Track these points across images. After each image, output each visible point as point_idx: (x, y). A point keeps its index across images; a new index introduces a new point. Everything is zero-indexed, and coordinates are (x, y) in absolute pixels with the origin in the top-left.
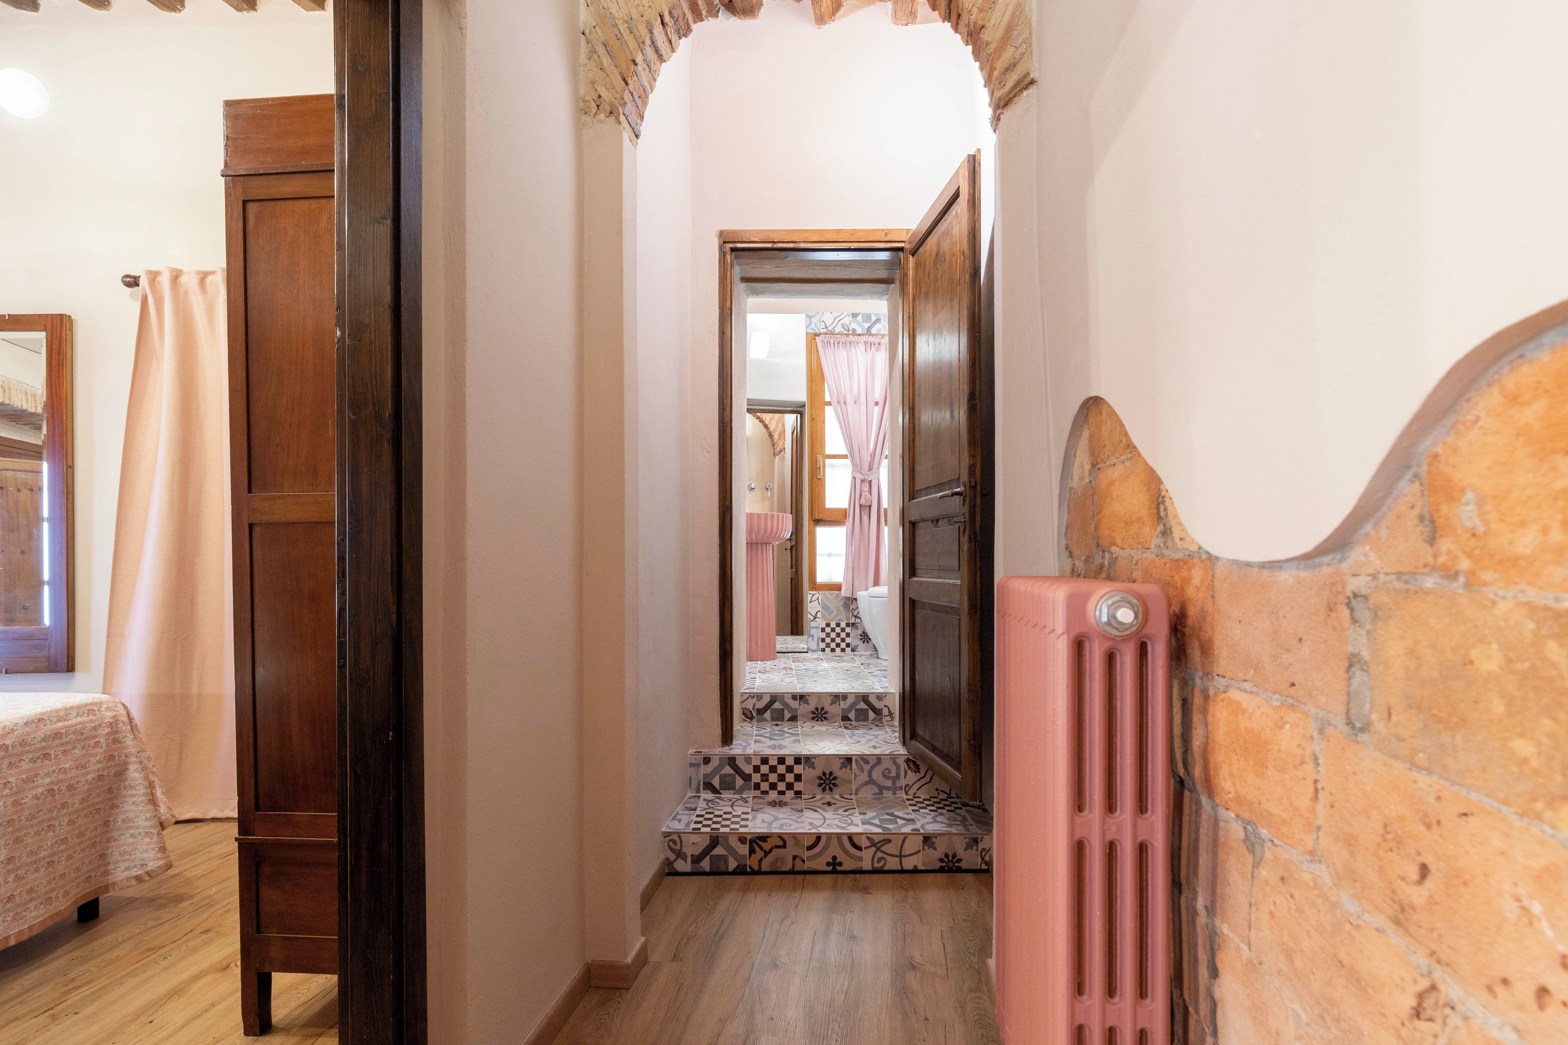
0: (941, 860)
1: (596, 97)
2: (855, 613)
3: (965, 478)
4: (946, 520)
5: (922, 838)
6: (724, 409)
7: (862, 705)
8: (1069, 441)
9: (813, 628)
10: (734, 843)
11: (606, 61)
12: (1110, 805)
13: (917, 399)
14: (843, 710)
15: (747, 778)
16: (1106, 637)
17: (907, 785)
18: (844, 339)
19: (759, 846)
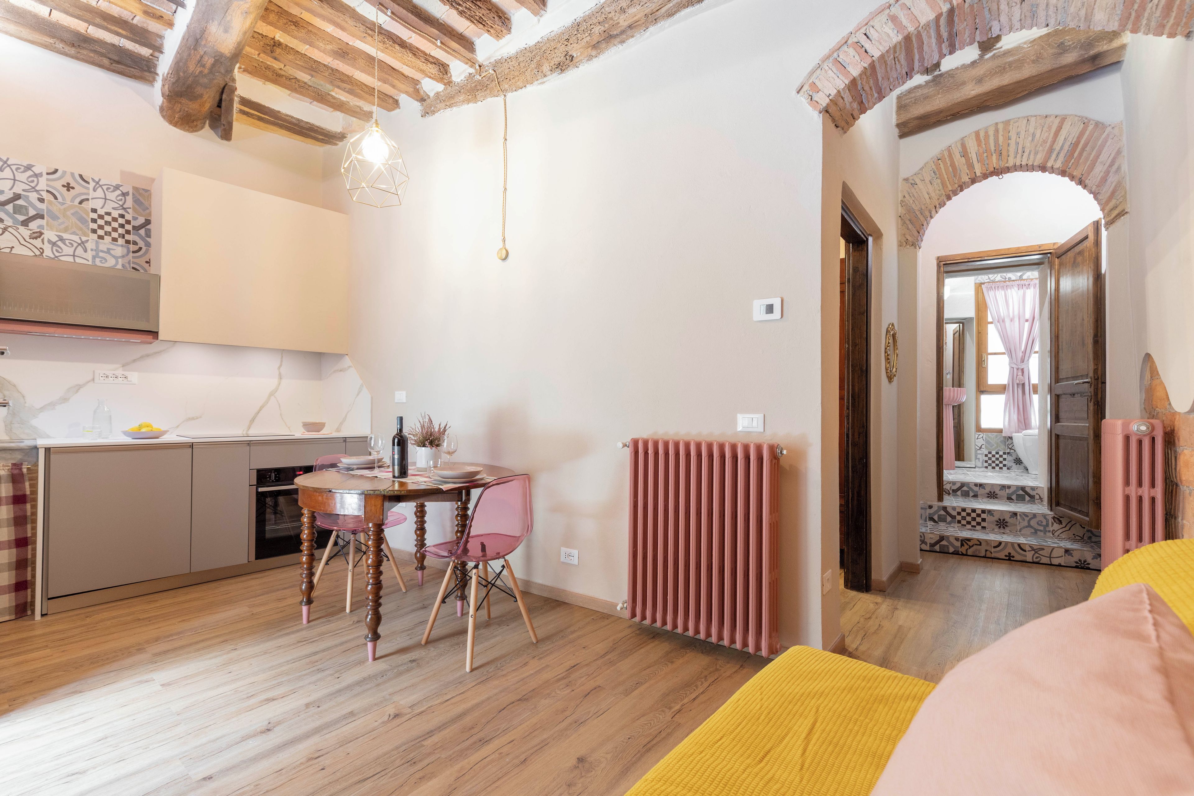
0: (1076, 562)
1: (905, 240)
2: (1010, 447)
3: (1091, 374)
4: (1079, 395)
5: (1064, 550)
6: (939, 341)
7: (1021, 492)
8: (1142, 366)
9: (979, 454)
10: (952, 540)
11: (910, 226)
12: (1140, 484)
13: (1060, 332)
14: (1007, 494)
15: (953, 517)
16: (1136, 434)
17: (1053, 530)
18: (1002, 284)
19: (966, 543)
